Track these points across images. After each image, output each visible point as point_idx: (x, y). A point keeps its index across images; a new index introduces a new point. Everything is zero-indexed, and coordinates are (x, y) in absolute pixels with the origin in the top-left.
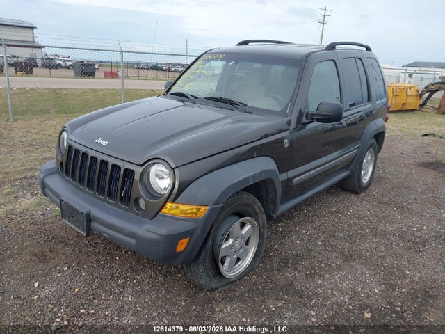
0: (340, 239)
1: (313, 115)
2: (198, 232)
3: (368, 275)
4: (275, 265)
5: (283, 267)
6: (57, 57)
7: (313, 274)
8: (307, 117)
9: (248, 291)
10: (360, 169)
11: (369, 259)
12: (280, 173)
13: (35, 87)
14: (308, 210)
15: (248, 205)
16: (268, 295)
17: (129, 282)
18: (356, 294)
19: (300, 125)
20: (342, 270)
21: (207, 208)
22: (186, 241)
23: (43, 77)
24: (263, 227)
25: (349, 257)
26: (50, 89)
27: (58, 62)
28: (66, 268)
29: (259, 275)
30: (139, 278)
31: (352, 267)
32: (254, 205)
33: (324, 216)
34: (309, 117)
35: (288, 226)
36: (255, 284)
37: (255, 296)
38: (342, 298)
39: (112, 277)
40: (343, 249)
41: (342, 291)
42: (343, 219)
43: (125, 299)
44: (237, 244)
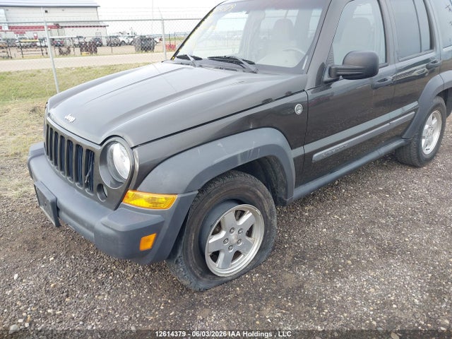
0: (381, 227)
1: (337, 69)
2: (166, 226)
3: (408, 278)
4: (288, 259)
5: (297, 263)
6: (120, 35)
7: (333, 273)
8: (329, 73)
9: (245, 294)
10: (420, 137)
11: (416, 254)
12: (292, 148)
13: (91, 65)
14: (347, 190)
15: (248, 190)
16: (267, 300)
17: (111, 278)
18: (386, 304)
19: (321, 84)
20: (373, 269)
21: (176, 197)
22: (152, 237)
23: (104, 55)
24: (272, 215)
25: (387, 252)
26: (105, 67)
27: (121, 39)
28: (52, 258)
29: (264, 273)
30: (123, 272)
31: (389, 265)
32: (254, 189)
33: (366, 196)
34: (332, 73)
35: (318, 210)
36: (255, 285)
37: (251, 301)
38: (365, 309)
39: (96, 270)
40: (382, 240)
41: (366, 300)
42: (390, 201)
43: (100, 298)
44: (233, 237)
